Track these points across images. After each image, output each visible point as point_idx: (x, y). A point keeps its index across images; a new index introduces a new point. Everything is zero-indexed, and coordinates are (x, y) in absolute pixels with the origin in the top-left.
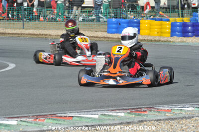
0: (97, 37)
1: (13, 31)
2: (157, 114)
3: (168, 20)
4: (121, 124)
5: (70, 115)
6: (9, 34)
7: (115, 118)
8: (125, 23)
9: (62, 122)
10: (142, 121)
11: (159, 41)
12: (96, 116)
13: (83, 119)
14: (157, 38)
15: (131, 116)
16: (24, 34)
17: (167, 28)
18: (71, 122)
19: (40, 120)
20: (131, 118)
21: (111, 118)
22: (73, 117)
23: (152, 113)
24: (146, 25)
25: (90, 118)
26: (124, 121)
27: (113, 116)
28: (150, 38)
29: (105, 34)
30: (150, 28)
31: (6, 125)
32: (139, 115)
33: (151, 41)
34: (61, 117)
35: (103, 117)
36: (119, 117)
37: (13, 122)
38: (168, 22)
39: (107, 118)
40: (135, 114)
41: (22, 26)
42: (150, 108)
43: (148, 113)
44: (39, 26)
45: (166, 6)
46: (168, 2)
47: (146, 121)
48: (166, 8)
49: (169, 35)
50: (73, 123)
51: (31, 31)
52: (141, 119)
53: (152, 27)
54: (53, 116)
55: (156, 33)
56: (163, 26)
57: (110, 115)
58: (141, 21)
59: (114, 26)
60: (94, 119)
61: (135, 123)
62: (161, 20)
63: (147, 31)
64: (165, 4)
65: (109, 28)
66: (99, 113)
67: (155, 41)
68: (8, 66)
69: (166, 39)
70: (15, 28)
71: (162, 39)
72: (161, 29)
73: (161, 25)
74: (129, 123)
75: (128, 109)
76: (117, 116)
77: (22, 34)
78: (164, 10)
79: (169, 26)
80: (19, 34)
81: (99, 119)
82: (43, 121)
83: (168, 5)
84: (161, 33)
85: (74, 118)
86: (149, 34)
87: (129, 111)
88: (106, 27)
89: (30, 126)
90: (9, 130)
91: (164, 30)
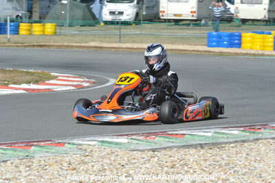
0: (198, 51)
1: (110, 45)
2: (272, 131)
3: (270, 34)
4: (236, 142)
5: (182, 132)
6: (106, 48)
7: (230, 136)
8: (225, 36)
9: (174, 141)
10: (257, 139)
11: (263, 55)
12: (209, 134)
13: (195, 137)
14: (260, 52)
15: (245, 134)
16: (121, 48)
17: (269, 42)
18: (184, 140)
19: (151, 138)
20: (246, 136)
21: (225, 136)
22: (184, 134)
23: (267, 131)
24: (248, 39)
25: (203, 136)
26: (239, 139)
27: (226, 134)
28: (253, 52)
29: (206, 48)
30: (252, 42)
31: (117, 144)
32: (254, 133)
33: (254, 55)
34: (173, 134)
35: (216, 135)
36: (233, 135)
37: (124, 140)
38: (270, 36)
39: (220, 136)
40: (250, 132)
41: (118, 40)
42: (265, 126)
43: (262, 130)
44: (135, 40)
45: (267, 19)
46: (269, 15)
47: (261, 139)
48: (266, 21)
49: (272, 49)
50: (186, 141)
51: (129, 45)
52: (256, 137)
53: (254, 40)
54: (163, 134)
55: (258, 47)
56: (266, 40)
57: (223, 133)
58: (243, 34)
59: (214, 39)
60: (207, 137)
61: (250, 141)
62: (263, 33)
63: (249, 45)
64: (265, 16)
65: (209, 41)
66: (212, 131)
67: (259, 55)
68: (108, 81)
69: (269, 53)
70: (112, 42)
71: (266, 53)
72: (264, 42)
73: (264, 38)
74: (244, 141)
75: (241, 127)
76: (230, 134)
77: (119, 48)
78: (264, 23)
79: (272, 40)
80: (116, 48)
81: (212, 137)
82: (154, 138)
83: (269, 18)
84: (264, 46)
85: (186, 136)
86: (251, 48)
87: (242, 129)
88: (206, 40)
89: (141, 144)
90: (120, 148)
91: (266, 44)
